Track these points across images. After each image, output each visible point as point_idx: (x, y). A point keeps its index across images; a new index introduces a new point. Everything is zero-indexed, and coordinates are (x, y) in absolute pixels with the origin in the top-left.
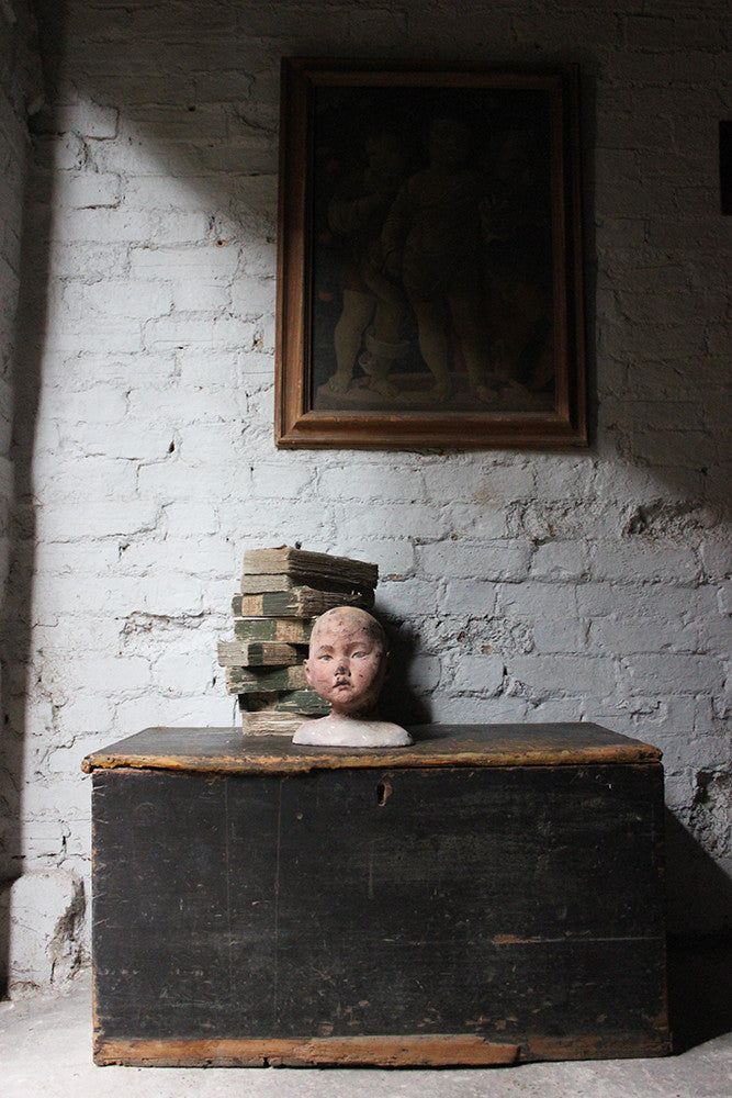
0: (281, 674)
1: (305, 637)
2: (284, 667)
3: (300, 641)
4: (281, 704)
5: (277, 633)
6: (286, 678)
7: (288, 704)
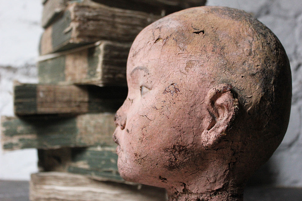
0: (68, 125)
1: (89, 73)
2: (71, 117)
3: (84, 79)
4: (73, 164)
5: (66, 72)
6: (74, 130)
7: (82, 164)
